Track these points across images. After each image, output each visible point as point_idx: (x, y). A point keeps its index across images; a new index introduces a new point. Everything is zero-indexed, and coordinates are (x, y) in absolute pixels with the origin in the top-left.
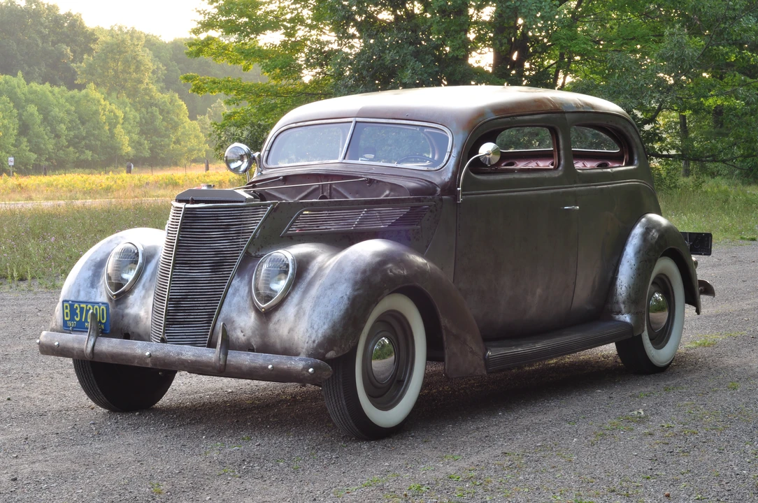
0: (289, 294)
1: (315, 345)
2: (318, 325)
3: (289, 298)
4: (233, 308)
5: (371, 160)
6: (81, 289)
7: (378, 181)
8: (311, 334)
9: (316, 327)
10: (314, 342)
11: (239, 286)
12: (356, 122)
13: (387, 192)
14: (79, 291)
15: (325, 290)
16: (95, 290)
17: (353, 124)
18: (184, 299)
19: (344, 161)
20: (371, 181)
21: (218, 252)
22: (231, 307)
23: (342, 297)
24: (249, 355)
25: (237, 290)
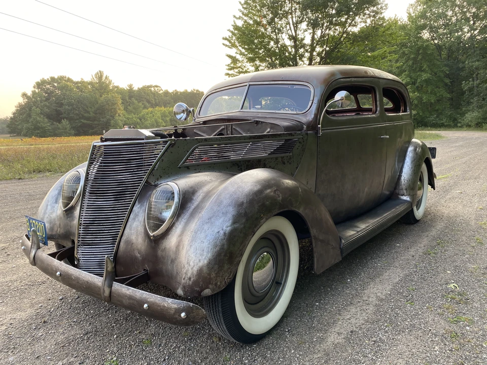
0: (174, 223)
1: (191, 283)
2: (193, 262)
3: (174, 228)
4: (133, 231)
5: (258, 109)
6: (49, 204)
7: (262, 122)
8: (187, 271)
9: (192, 264)
10: (190, 279)
11: (138, 212)
12: (250, 85)
13: (269, 130)
14: (47, 205)
15: (203, 224)
16: (57, 205)
17: (247, 87)
18: (92, 223)
19: (241, 111)
20: (257, 122)
21: (121, 183)
22: (131, 231)
23: (218, 232)
24: (129, 289)
25: (137, 215)
